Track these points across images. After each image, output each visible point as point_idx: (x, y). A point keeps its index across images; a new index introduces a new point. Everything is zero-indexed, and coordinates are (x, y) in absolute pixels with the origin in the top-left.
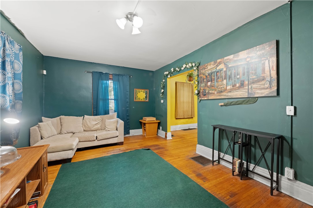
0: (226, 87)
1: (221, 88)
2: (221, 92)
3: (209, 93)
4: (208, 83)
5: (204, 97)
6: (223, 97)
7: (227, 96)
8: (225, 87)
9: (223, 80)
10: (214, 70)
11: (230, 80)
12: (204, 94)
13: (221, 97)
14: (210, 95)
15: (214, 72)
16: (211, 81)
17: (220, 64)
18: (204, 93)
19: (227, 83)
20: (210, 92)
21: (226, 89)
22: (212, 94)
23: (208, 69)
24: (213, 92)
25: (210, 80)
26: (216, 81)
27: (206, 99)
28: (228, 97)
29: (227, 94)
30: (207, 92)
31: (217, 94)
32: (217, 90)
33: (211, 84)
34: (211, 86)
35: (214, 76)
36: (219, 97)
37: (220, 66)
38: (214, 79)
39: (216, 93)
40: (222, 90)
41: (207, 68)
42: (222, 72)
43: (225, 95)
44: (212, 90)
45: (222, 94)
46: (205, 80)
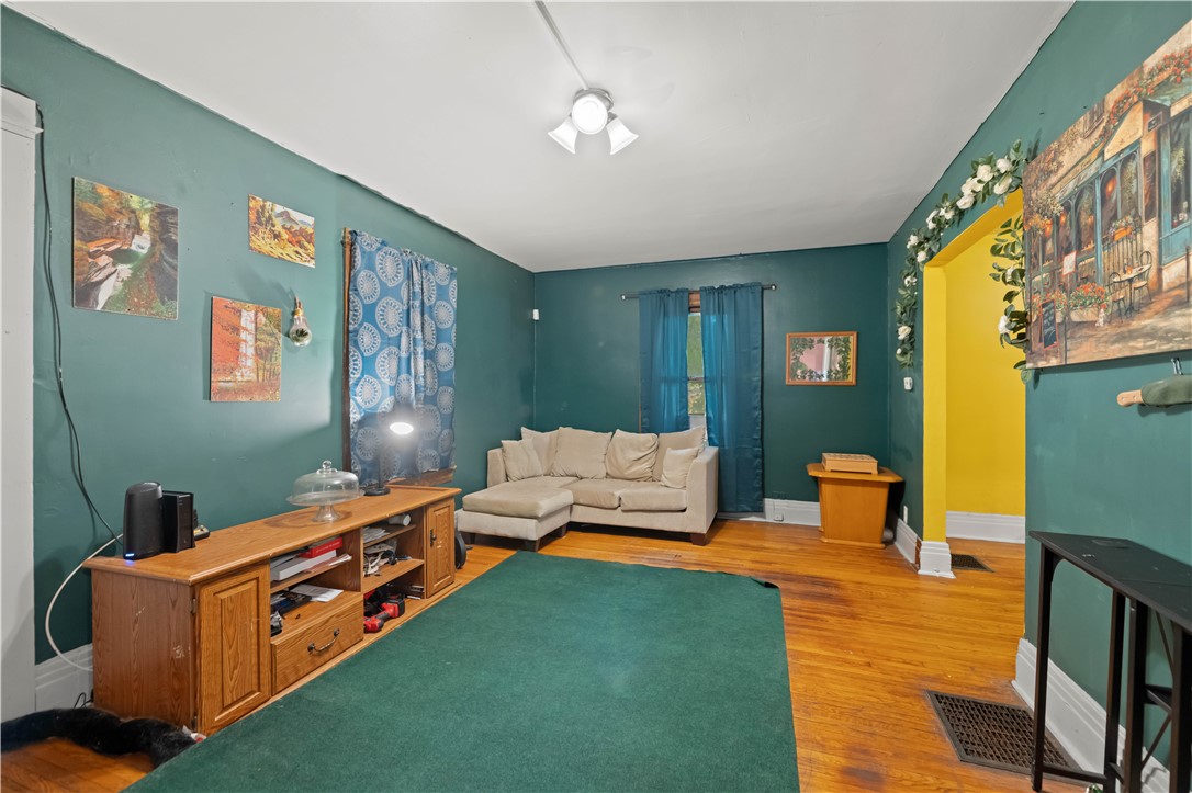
0: (1160, 271)
1: (1130, 280)
2: (1132, 310)
3: (1068, 324)
4: (1062, 260)
5: (1047, 353)
6: (1139, 347)
7: (1167, 336)
8: (1152, 274)
9: (1138, 228)
10: (1092, 171)
11: (1183, 216)
12: (1046, 331)
13: (1132, 344)
14: (1072, 337)
15: (1091, 183)
16: (1079, 248)
17: (1121, 119)
18: (1047, 326)
19: (1160, 244)
20: (1075, 317)
21: (1157, 290)
22: (1085, 332)
23: (1062, 172)
24: (1089, 314)
25: (1073, 238)
26: (1104, 241)
27: (1054, 362)
28: (1169, 340)
29: (1162, 324)
30: (1059, 320)
31: (1111, 330)
32: (1110, 299)
33: (1076, 267)
34: (1081, 278)
35: (1093, 211)
36: (1117, 346)
37: (1122, 126)
38: (1092, 227)
39: (1101, 321)
40: (1137, 299)
41: (1060, 165)
42: (1132, 166)
43: (1152, 334)
44: (1084, 306)
45: (1135, 324)
46: (1049, 245)
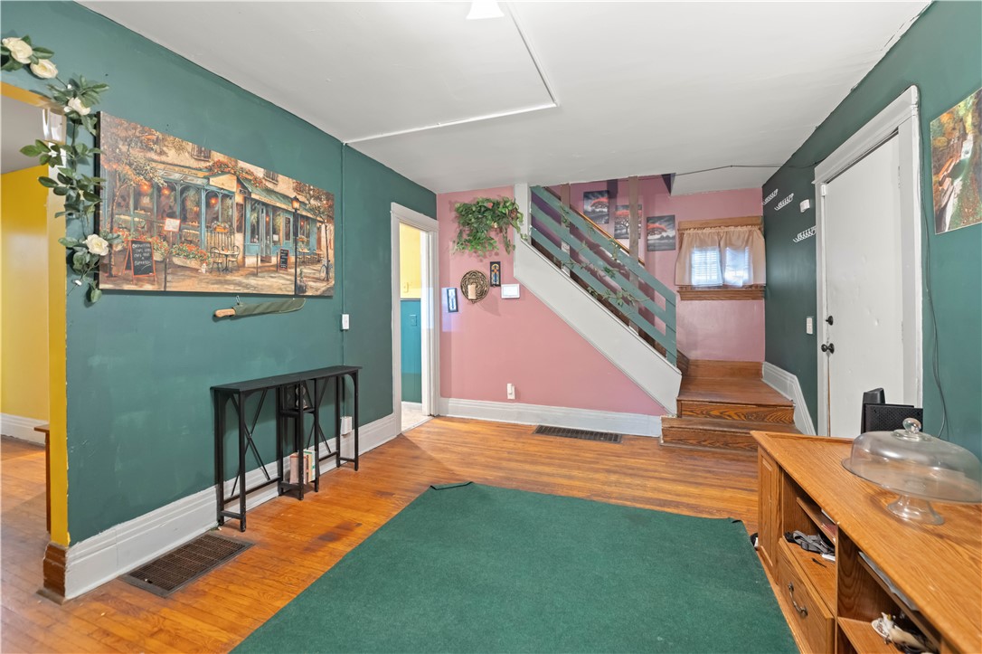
0: (244, 258)
1: (227, 256)
2: (226, 270)
3: (166, 265)
4: (163, 218)
5: (139, 280)
6: (231, 289)
7: (247, 286)
8: (240, 257)
9: (232, 233)
10: (200, 182)
11: (255, 240)
12: (138, 263)
13: (226, 286)
14: (172, 273)
15: (198, 189)
16: (184, 219)
17: (223, 173)
18: (140, 259)
19: (244, 246)
20: (177, 261)
21: (242, 266)
22: (188, 273)
23: (163, 158)
24: (193, 264)
25: (178, 209)
26: (207, 227)
27: (148, 287)
28: (248, 289)
29: (245, 281)
30: (157, 257)
31: (210, 277)
32: (211, 260)
33: (180, 230)
34: (180, 237)
35: (198, 204)
36: (216, 286)
37: (221, 177)
38: (198, 215)
39: (203, 270)
40: (230, 265)
41: (162, 153)
42: (229, 202)
43: (239, 284)
44: (187, 257)
45: (229, 277)
46: (146, 201)
